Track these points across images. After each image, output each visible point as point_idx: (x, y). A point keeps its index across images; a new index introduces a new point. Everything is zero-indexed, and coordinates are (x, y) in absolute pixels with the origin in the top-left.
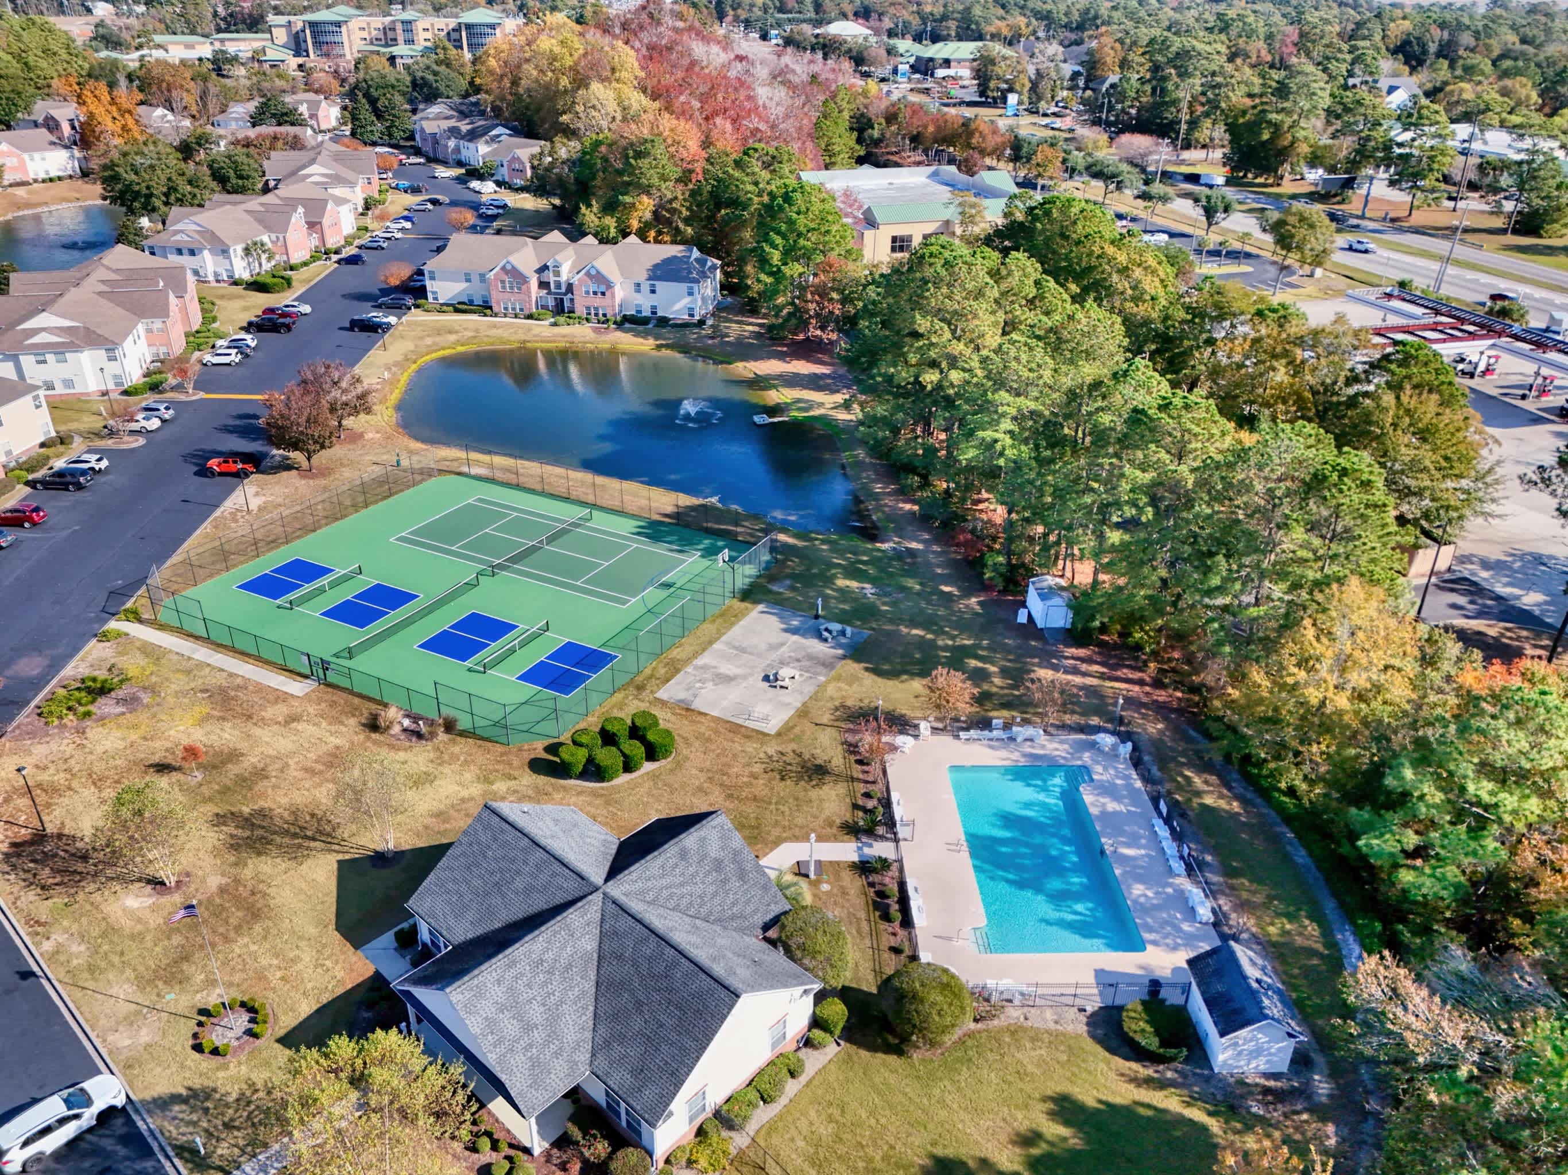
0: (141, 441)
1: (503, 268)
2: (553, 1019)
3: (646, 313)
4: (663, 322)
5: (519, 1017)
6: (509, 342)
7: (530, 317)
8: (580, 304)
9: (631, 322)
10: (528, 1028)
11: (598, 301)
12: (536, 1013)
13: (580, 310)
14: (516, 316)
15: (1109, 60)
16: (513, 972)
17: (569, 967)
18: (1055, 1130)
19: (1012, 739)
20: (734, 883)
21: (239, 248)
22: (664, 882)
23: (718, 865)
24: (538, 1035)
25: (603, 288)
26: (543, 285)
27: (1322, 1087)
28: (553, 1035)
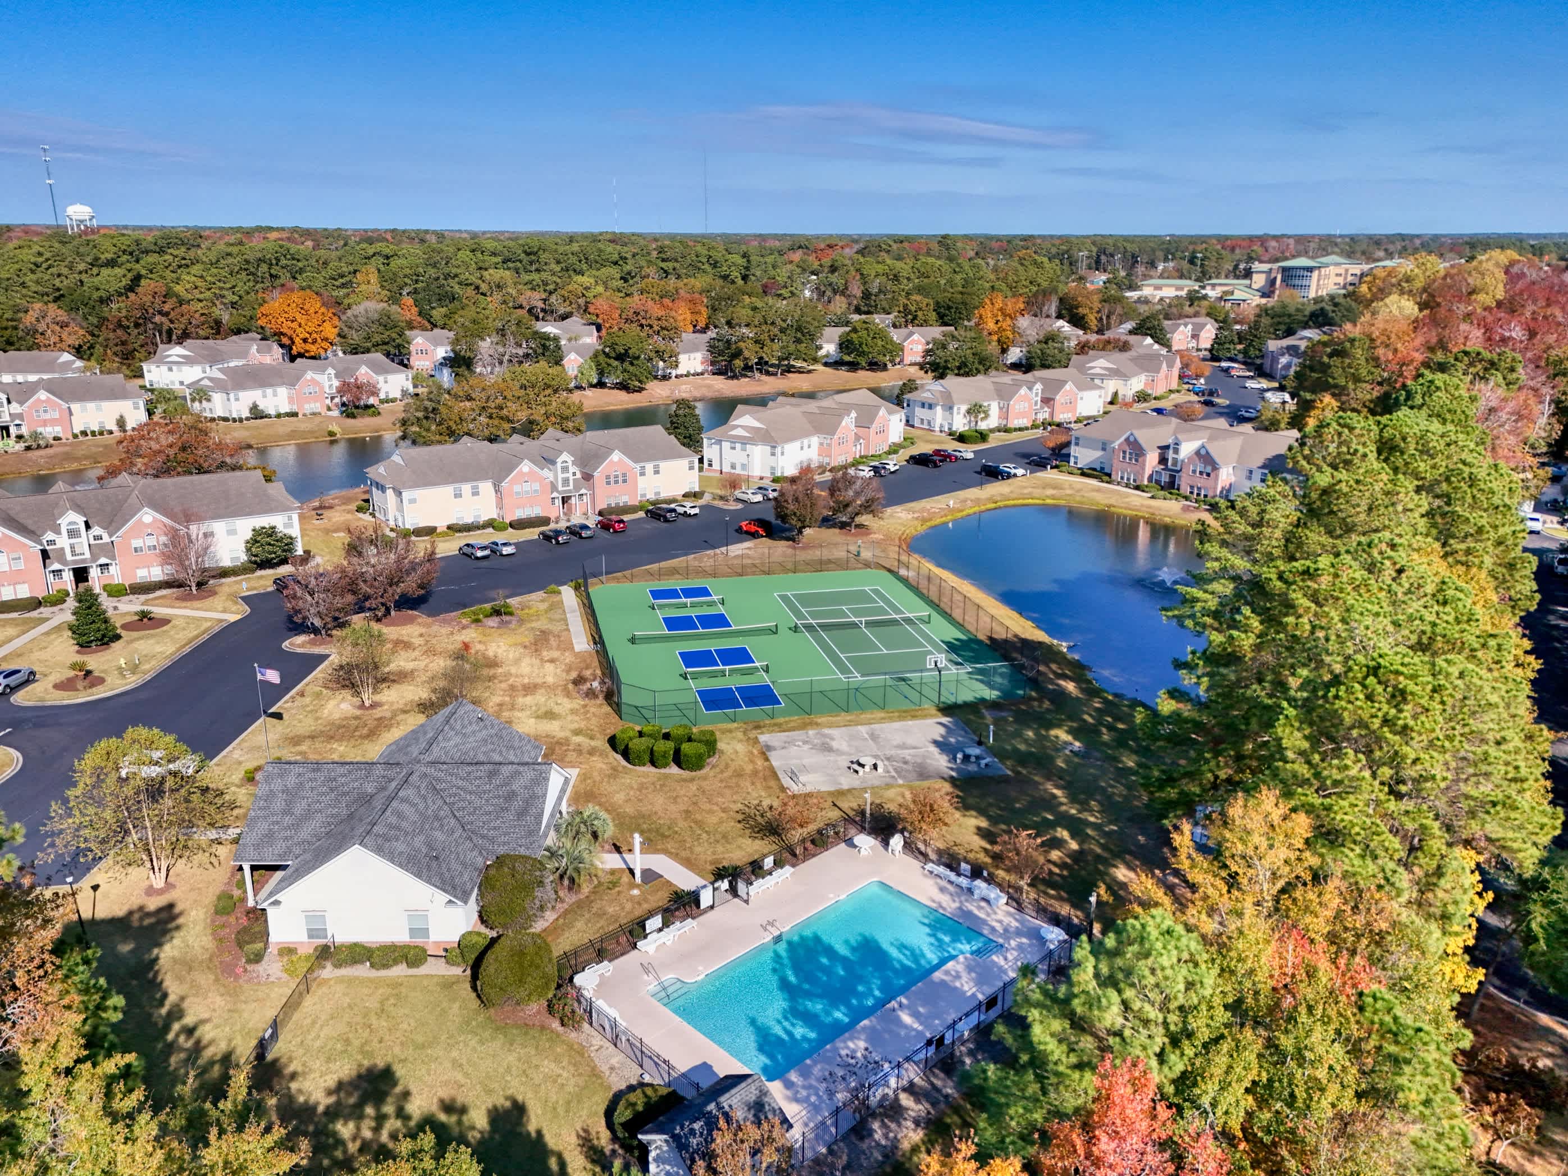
0: (740, 506)
1: (1127, 440)
2: (308, 815)
5: (289, 803)
7: (1137, 488)
8: (1184, 484)
10: (287, 812)
11: (1201, 482)
12: (300, 807)
13: (1185, 490)
14: (1127, 486)
16: (312, 775)
17: (344, 794)
19: (970, 891)
20: (510, 816)
21: (964, 408)
22: (460, 783)
23: (511, 796)
24: (287, 820)
25: (1209, 469)
26: (1163, 460)
28: (296, 826)
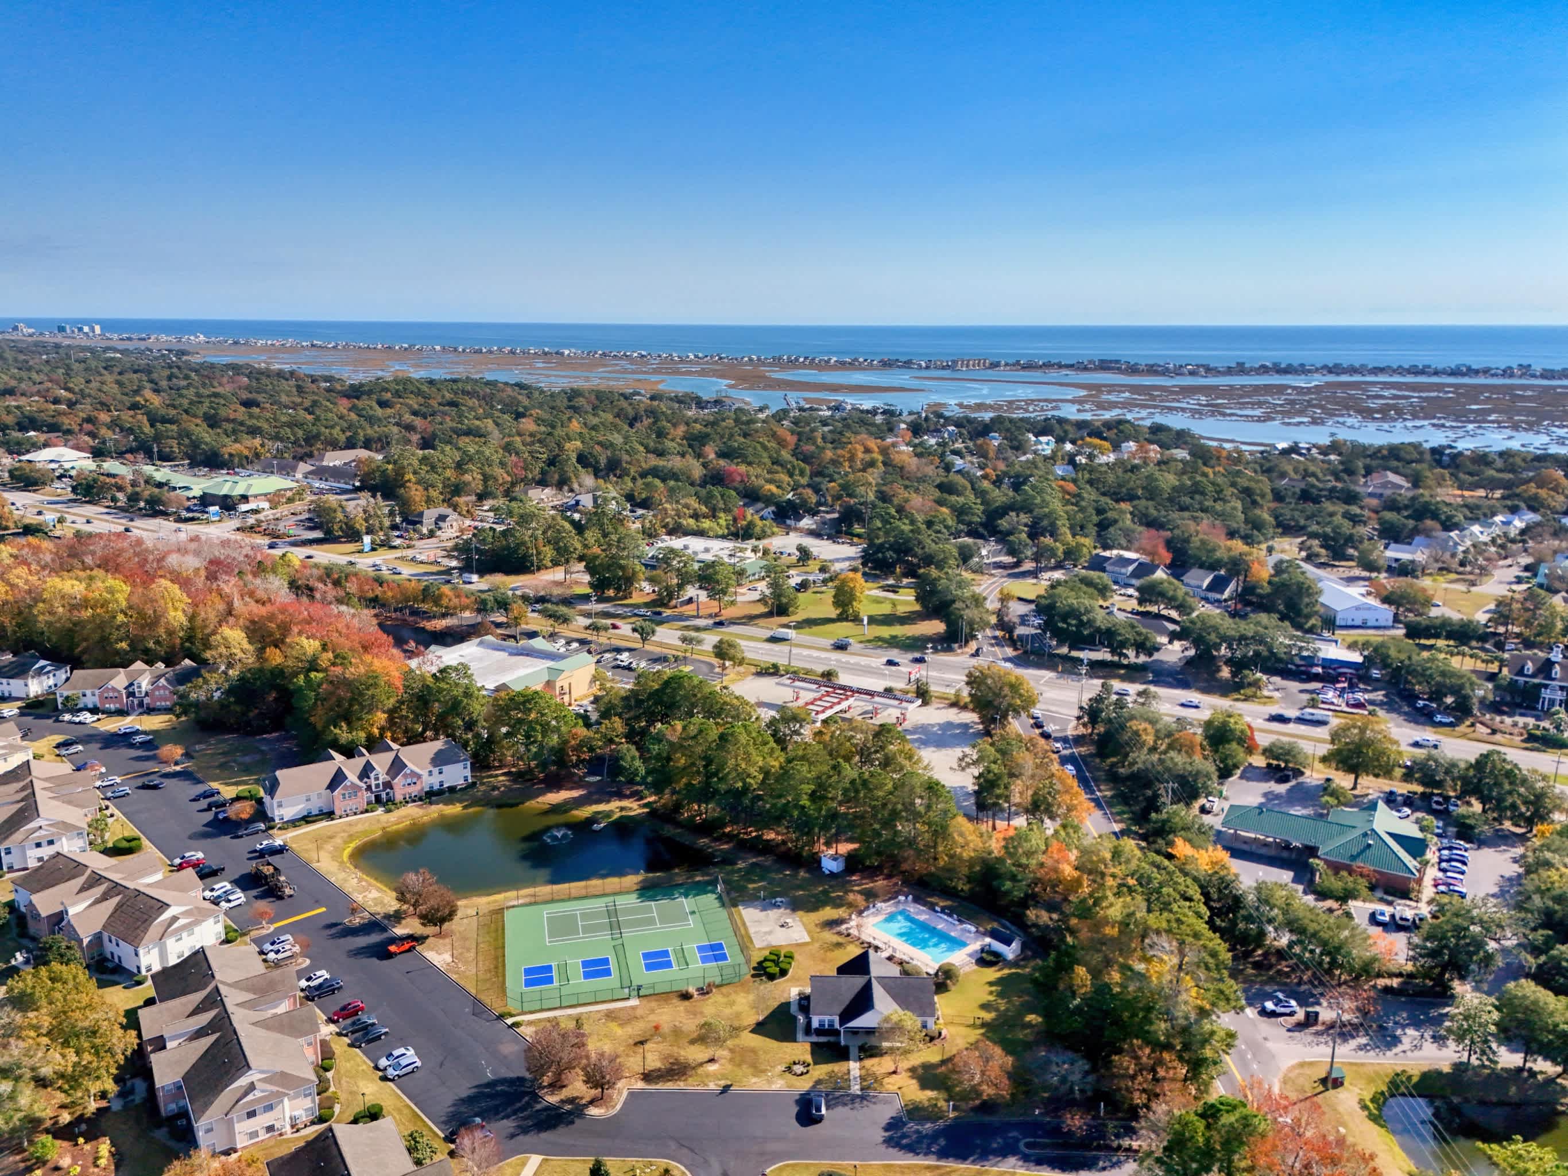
3: (436, 787)
4: (452, 789)
6: (373, 832)
7: (365, 811)
8: (399, 794)
9: (431, 796)
11: (411, 789)
13: (399, 797)
14: (354, 814)
15: (417, 499)
18: (993, 988)
25: (415, 780)
27: (1029, 953)
